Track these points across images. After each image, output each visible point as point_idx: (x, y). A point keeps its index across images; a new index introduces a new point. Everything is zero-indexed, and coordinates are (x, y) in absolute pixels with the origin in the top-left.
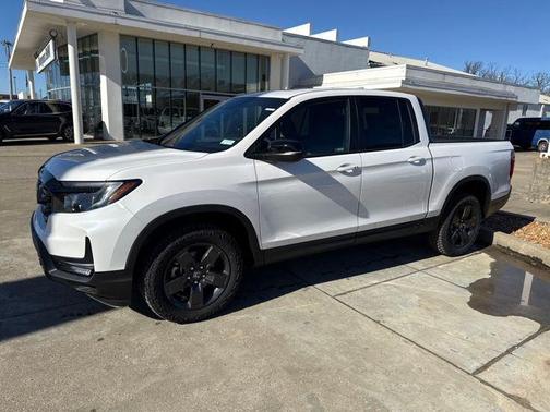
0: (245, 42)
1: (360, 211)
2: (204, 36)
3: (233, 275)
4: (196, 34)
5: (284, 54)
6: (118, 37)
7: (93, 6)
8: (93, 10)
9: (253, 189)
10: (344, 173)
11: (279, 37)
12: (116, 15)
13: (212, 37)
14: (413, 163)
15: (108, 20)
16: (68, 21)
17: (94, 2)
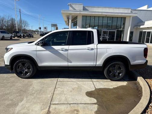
0: (116, 14)
1: (68, 61)
2: (103, 14)
3: (32, 70)
4: (101, 14)
5: (130, 16)
6: (82, 16)
7: (76, 10)
8: (76, 11)
9: (35, 52)
10: (62, 50)
11: (129, 11)
12: (80, 11)
13: (106, 14)
14: (88, 49)
15: (78, 13)
16: (70, 14)
17: (76, 9)
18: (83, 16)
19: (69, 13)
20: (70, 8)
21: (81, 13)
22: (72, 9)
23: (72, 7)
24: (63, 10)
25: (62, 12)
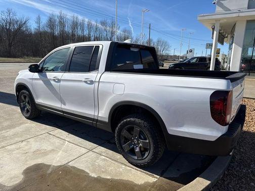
1: (62, 101)
9: (31, 81)
10: (54, 80)
12: (239, 12)
14: (86, 82)
15: (234, 15)
16: (217, 20)
17: (230, 9)
18: (248, 22)
19: (213, 19)
20: (219, 9)
21: (241, 14)
22: (221, 9)
23: (222, 6)
24: (202, 15)
25: (199, 18)
